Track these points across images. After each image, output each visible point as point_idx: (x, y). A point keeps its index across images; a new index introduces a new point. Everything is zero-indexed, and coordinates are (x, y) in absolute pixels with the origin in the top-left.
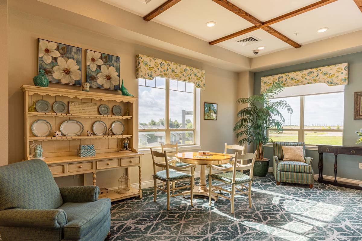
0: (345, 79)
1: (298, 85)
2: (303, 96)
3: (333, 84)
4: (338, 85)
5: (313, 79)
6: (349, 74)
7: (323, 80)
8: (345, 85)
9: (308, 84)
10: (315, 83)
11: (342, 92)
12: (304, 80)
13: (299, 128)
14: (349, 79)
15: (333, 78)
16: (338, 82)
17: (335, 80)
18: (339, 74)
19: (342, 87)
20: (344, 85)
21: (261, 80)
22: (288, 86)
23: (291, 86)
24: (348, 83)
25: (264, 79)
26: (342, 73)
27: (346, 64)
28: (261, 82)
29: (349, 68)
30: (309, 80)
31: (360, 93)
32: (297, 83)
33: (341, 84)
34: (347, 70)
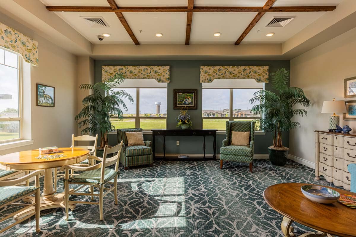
0: (168, 79)
1: (136, 78)
2: (139, 89)
3: (161, 81)
4: (164, 82)
5: (147, 75)
6: (170, 75)
7: (154, 77)
8: (168, 83)
9: (144, 78)
10: (149, 78)
11: (166, 88)
12: (140, 74)
14: (171, 79)
15: (161, 76)
16: (164, 80)
17: (162, 78)
18: (164, 74)
19: (166, 84)
20: (167, 83)
21: (102, 69)
22: (128, 78)
23: (130, 78)
24: (170, 82)
25: (105, 68)
26: (167, 74)
27: (168, 67)
28: (102, 71)
29: (170, 71)
30: (144, 75)
31: (177, 90)
32: (136, 76)
33: (166, 82)
34: (169, 71)
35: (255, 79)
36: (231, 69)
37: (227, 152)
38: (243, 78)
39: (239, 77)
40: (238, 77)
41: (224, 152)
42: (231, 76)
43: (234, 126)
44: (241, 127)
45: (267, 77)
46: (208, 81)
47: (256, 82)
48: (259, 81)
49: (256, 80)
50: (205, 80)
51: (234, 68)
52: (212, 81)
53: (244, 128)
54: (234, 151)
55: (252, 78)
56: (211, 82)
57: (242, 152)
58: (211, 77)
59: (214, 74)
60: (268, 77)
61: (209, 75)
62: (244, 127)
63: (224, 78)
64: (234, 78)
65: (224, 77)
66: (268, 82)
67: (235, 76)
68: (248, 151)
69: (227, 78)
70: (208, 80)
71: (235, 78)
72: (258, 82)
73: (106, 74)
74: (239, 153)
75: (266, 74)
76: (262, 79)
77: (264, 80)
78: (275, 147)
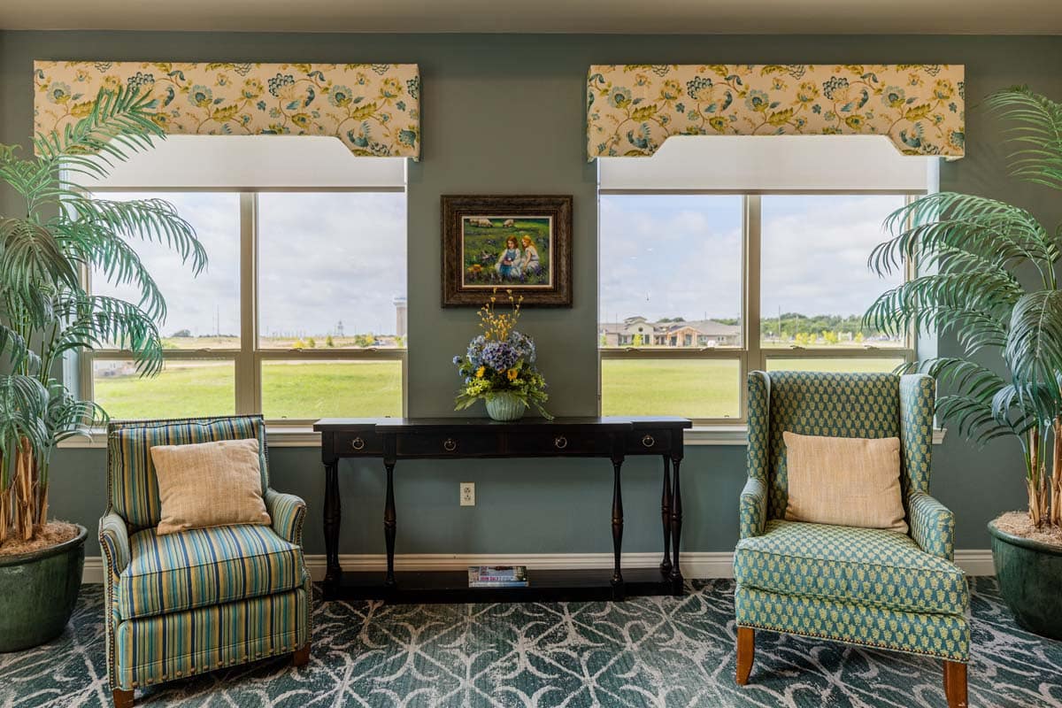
0: (412, 135)
1: (229, 132)
2: (253, 194)
3: (368, 149)
4: (388, 154)
5: (293, 112)
6: (423, 114)
7: (333, 127)
8: (410, 160)
9: (273, 132)
10: (302, 133)
11: (400, 189)
12: (251, 109)
13: (236, 345)
14: (425, 137)
15: (371, 121)
16: (388, 142)
17: (377, 133)
18: (389, 108)
19: (397, 168)
20: (405, 159)
21: (37, 78)
22: (181, 129)
23: (198, 133)
24: (421, 157)
25: (52, 73)
26: (401, 106)
27: (409, 72)
28: (37, 88)
29: (423, 88)
30: (276, 112)
31: (459, 201)
32: (226, 120)
33: (397, 153)
34: (417, 94)
35: (889, 134)
36: (756, 78)
37: (787, 578)
38: (826, 132)
39: (801, 123)
40: (800, 127)
41: (760, 576)
42: (757, 117)
43: (795, 404)
44: (835, 408)
45: (956, 122)
46: (632, 147)
47: (898, 154)
48: (914, 145)
49: (900, 140)
50: (616, 143)
51: (776, 73)
52: (656, 147)
53: (853, 415)
54: (832, 574)
55: (873, 130)
56: (646, 151)
57: (891, 589)
58: (650, 123)
59: (669, 110)
60: (962, 124)
61: (638, 115)
62: (853, 409)
63: (723, 133)
64: (776, 129)
65: (719, 126)
66: (959, 154)
67: (781, 122)
68: (935, 582)
69: (736, 132)
70: (632, 141)
71: (781, 132)
72: (906, 152)
73: (59, 109)
74: (872, 590)
75: (953, 107)
76: (930, 134)
77: (939, 143)
78: (1039, 525)
